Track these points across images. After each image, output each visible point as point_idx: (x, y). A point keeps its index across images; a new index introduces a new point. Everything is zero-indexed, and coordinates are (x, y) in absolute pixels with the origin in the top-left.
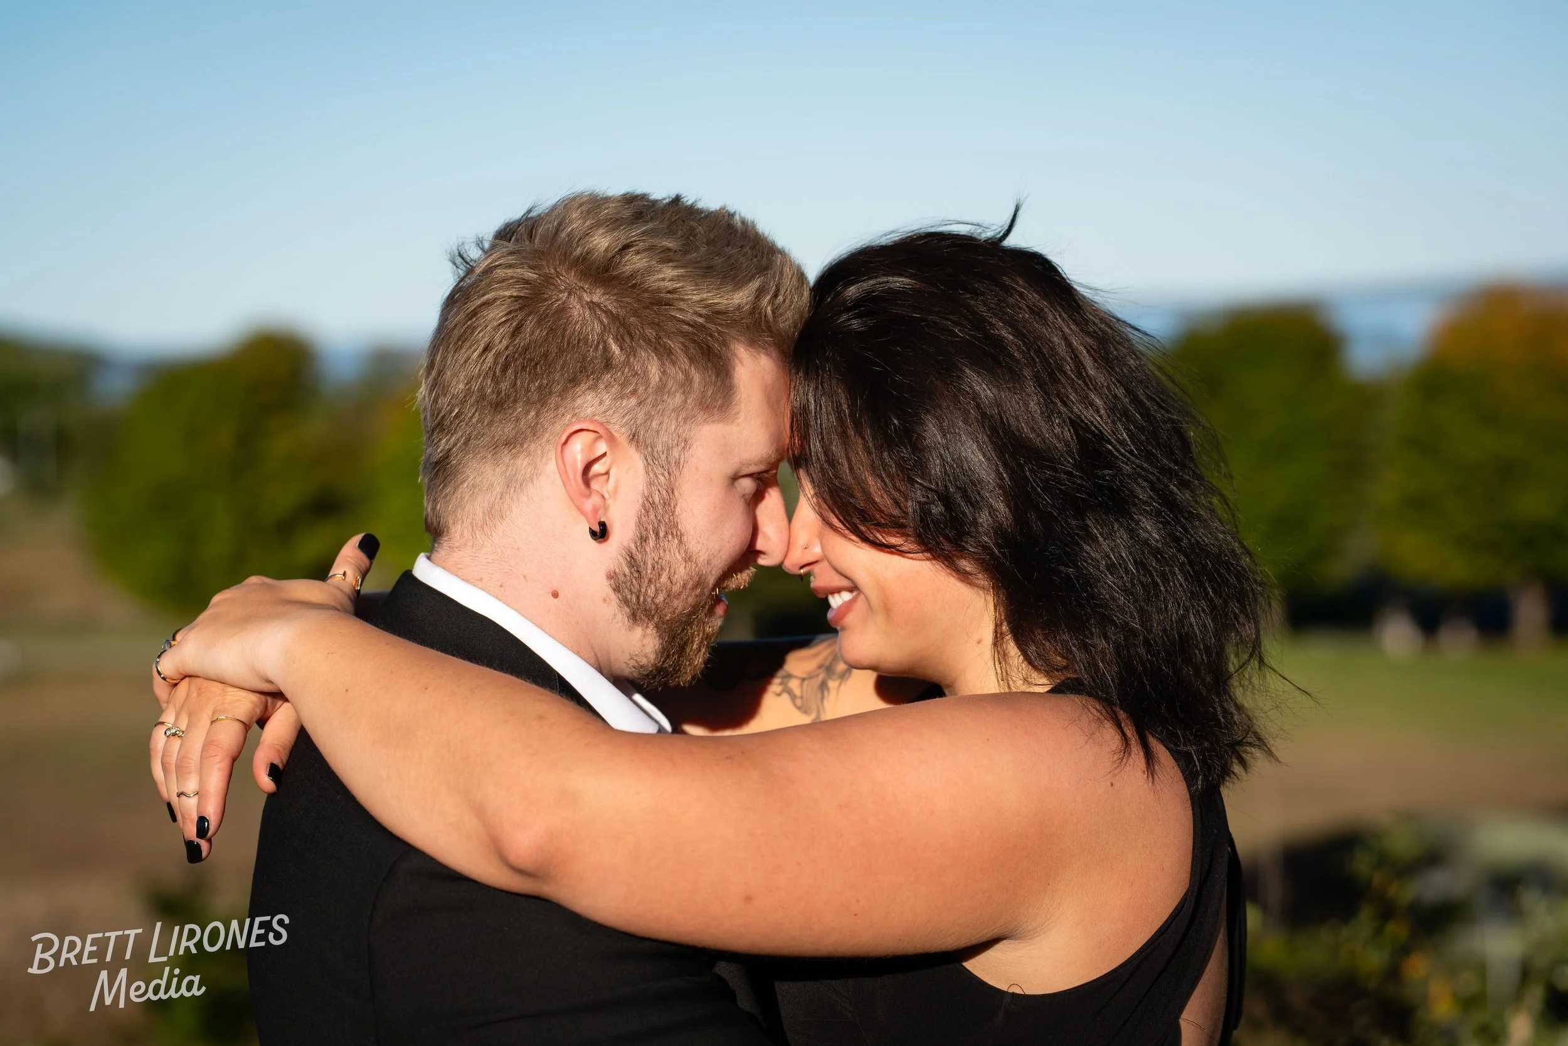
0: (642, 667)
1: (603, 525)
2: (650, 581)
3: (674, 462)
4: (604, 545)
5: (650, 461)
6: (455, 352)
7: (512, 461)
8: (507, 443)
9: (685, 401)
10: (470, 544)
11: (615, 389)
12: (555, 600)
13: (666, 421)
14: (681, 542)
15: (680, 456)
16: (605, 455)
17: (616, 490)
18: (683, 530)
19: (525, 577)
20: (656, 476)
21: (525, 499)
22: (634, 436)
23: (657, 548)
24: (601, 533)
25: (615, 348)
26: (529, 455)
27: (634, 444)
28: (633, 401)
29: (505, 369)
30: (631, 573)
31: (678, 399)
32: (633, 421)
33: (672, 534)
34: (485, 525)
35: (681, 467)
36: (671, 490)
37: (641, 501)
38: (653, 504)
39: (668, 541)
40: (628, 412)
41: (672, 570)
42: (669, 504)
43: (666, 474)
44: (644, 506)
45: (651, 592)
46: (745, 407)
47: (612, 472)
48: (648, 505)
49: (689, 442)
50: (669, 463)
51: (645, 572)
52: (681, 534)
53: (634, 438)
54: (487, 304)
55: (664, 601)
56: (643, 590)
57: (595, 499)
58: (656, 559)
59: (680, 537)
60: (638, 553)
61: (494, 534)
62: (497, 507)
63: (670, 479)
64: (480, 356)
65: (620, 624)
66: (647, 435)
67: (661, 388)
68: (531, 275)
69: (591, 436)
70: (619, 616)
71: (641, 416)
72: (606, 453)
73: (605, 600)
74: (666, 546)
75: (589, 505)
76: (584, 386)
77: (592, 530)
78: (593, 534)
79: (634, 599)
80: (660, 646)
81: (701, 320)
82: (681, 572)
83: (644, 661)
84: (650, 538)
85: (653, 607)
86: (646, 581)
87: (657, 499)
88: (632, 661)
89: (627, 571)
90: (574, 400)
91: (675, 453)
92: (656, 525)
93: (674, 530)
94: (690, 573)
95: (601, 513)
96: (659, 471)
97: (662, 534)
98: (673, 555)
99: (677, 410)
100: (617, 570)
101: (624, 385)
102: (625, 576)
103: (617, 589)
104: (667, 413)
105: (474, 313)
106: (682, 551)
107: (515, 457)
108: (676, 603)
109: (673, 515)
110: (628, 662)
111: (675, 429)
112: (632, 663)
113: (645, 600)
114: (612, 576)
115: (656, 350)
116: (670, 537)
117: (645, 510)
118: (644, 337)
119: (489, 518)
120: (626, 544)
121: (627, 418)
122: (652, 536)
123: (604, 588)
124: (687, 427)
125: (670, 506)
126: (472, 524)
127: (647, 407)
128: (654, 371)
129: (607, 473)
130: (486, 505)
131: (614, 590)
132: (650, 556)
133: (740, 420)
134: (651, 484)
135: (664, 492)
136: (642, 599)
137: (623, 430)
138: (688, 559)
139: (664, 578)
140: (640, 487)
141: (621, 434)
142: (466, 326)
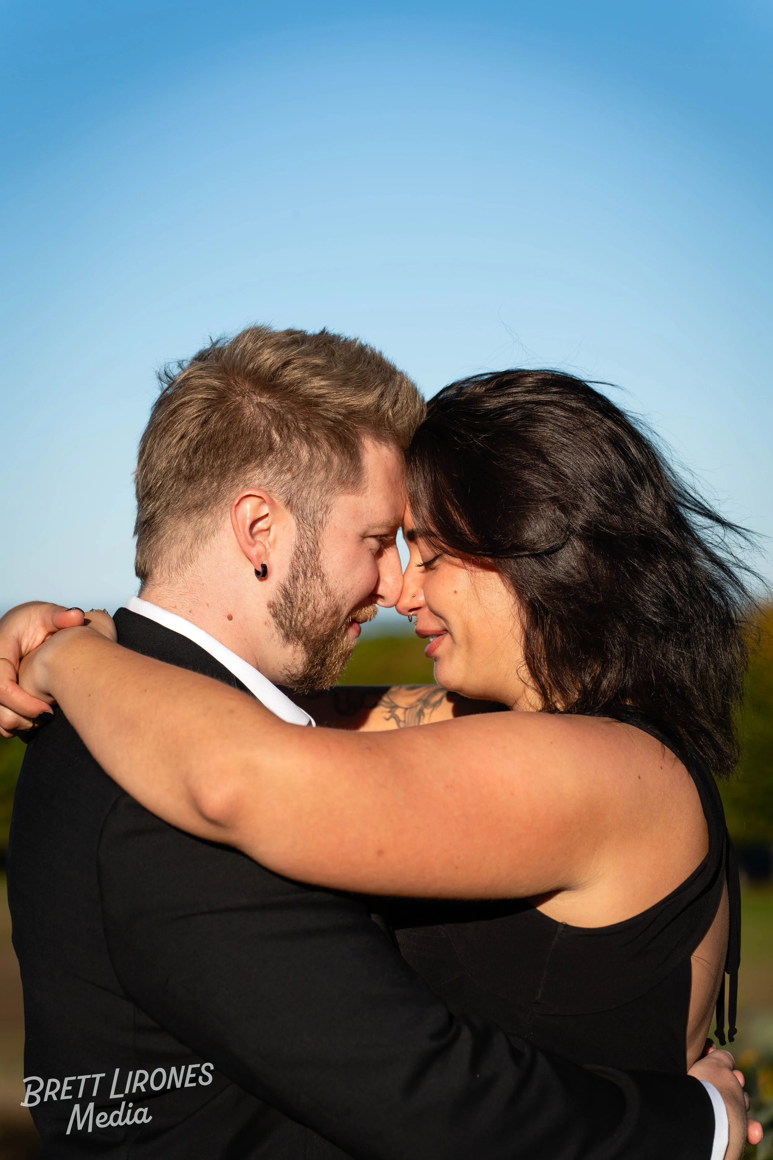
0: (293, 675)
1: (264, 567)
2: (300, 610)
3: (318, 522)
4: (264, 583)
5: (301, 521)
6: (160, 440)
7: (200, 520)
8: (195, 507)
9: (327, 477)
10: (167, 581)
11: (276, 467)
12: (230, 622)
13: (313, 491)
14: (322, 581)
15: (323, 517)
16: (267, 515)
17: (275, 541)
18: (325, 572)
19: (208, 605)
20: (305, 532)
21: (208, 547)
22: (289, 502)
23: (305, 584)
24: (263, 573)
25: (276, 436)
26: (212, 514)
27: (289, 507)
28: (289, 476)
29: (195, 452)
30: (286, 603)
31: (322, 474)
32: (288, 491)
33: (317, 575)
34: (178, 568)
35: (324, 525)
36: (316, 543)
37: (293, 550)
38: (302, 552)
39: (314, 580)
40: (285, 484)
41: (316, 602)
42: (314, 552)
43: (312, 530)
44: (295, 553)
45: (300, 618)
46: (371, 484)
47: (272, 528)
48: (299, 553)
49: (330, 507)
50: (315, 523)
51: (296, 603)
52: (323, 575)
53: (289, 503)
54: (183, 404)
55: (310, 625)
56: (294, 617)
57: (258, 548)
58: (304, 593)
59: (322, 577)
60: (291, 589)
61: (185, 574)
62: (188, 554)
63: (316, 535)
64: (178, 442)
65: (277, 642)
66: (299, 502)
67: (310, 467)
68: (216, 383)
69: (259, 500)
70: (276, 636)
71: (294, 487)
72: (268, 514)
73: (266, 623)
74: (312, 584)
75: (253, 552)
76: (253, 465)
77: (257, 571)
78: (257, 573)
79: (288, 623)
80: (307, 659)
81: (340, 418)
82: (323, 604)
83: (294, 671)
84: (300, 578)
85: (302, 629)
86: (297, 610)
87: (305, 549)
88: (285, 670)
89: (283, 601)
90: (245, 473)
91: (319, 515)
92: (305, 568)
93: (317, 572)
94: (330, 604)
95: (263, 557)
96: (307, 528)
97: (309, 575)
98: (317, 591)
99: (322, 484)
100: (276, 601)
101: (282, 464)
102: (281, 605)
103: (275, 616)
104: (314, 486)
105: (174, 411)
106: (324, 588)
107: (202, 517)
108: (319, 626)
109: (317, 560)
110: (282, 671)
111: (320, 498)
112: (286, 672)
113: (296, 625)
114: (271, 605)
115: (306, 439)
116: (315, 577)
117: (297, 556)
118: (297, 428)
119: (182, 562)
120: (282, 582)
121: (284, 488)
122: (302, 575)
123: (265, 614)
124: (328, 497)
125: (315, 554)
126: (169, 567)
127: (300, 480)
128: (304, 454)
129: (268, 529)
130: (179, 553)
131: (273, 616)
132: (300, 591)
133: (367, 494)
134: (301, 537)
135: (311, 545)
136: (293, 623)
137: (281, 497)
138: (328, 594)
139: (310, 607)
140: (293, 540)
141: (279, 500)
142: (168, 421)
